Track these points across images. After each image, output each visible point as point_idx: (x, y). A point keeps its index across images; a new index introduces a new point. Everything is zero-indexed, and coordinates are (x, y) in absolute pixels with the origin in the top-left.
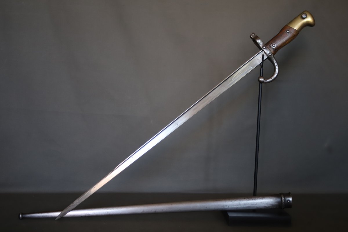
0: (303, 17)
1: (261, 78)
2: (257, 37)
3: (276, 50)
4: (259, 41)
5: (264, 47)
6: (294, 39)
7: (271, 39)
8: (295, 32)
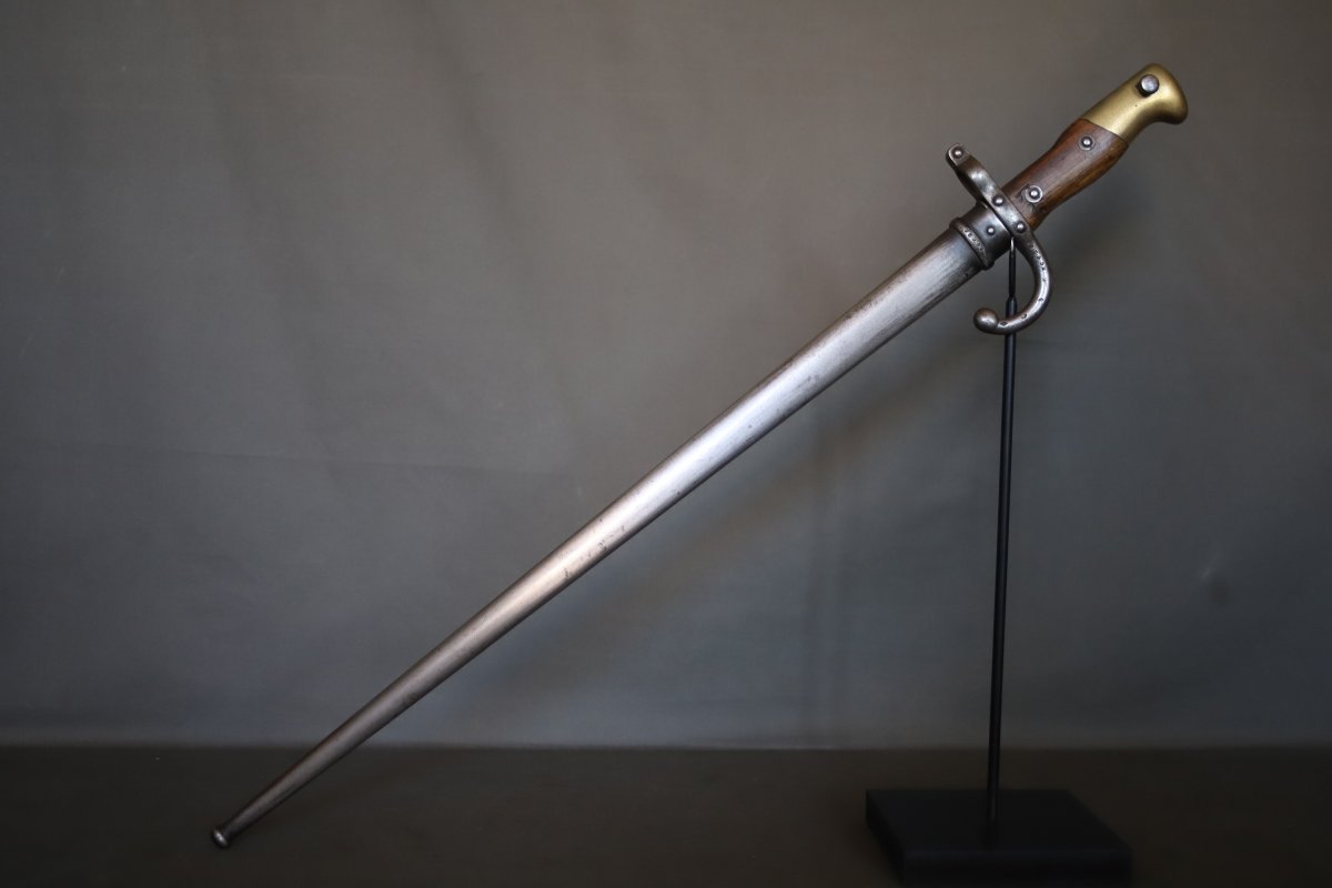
0: (1144, 86)
1: (985, 315)
2: (971, 163)
3: (1042, 211)
4: (977, 176)
5: (999, 201)
6: (1108, 168)
7: (1023, 169)
8: (1112, 146)
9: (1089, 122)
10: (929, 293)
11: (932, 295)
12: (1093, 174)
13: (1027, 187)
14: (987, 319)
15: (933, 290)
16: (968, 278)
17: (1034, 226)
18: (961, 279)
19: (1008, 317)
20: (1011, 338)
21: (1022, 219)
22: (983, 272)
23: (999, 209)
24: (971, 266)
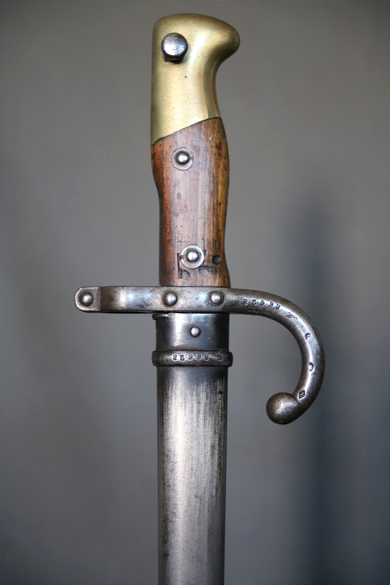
2: (107, 293)
4: (125, 298)
5: (170, 298)
8: (207, 136)
9: (162, 139)
11: (213, 447)
12: (221, 178)
13: (180, 257)
14: (283, 406)
16: (224, 393)
17: (226, 283)
18: (220, 402)
21: (210, 290)
22: (230, 370)
23: (178, 307)
24: (215, 381)
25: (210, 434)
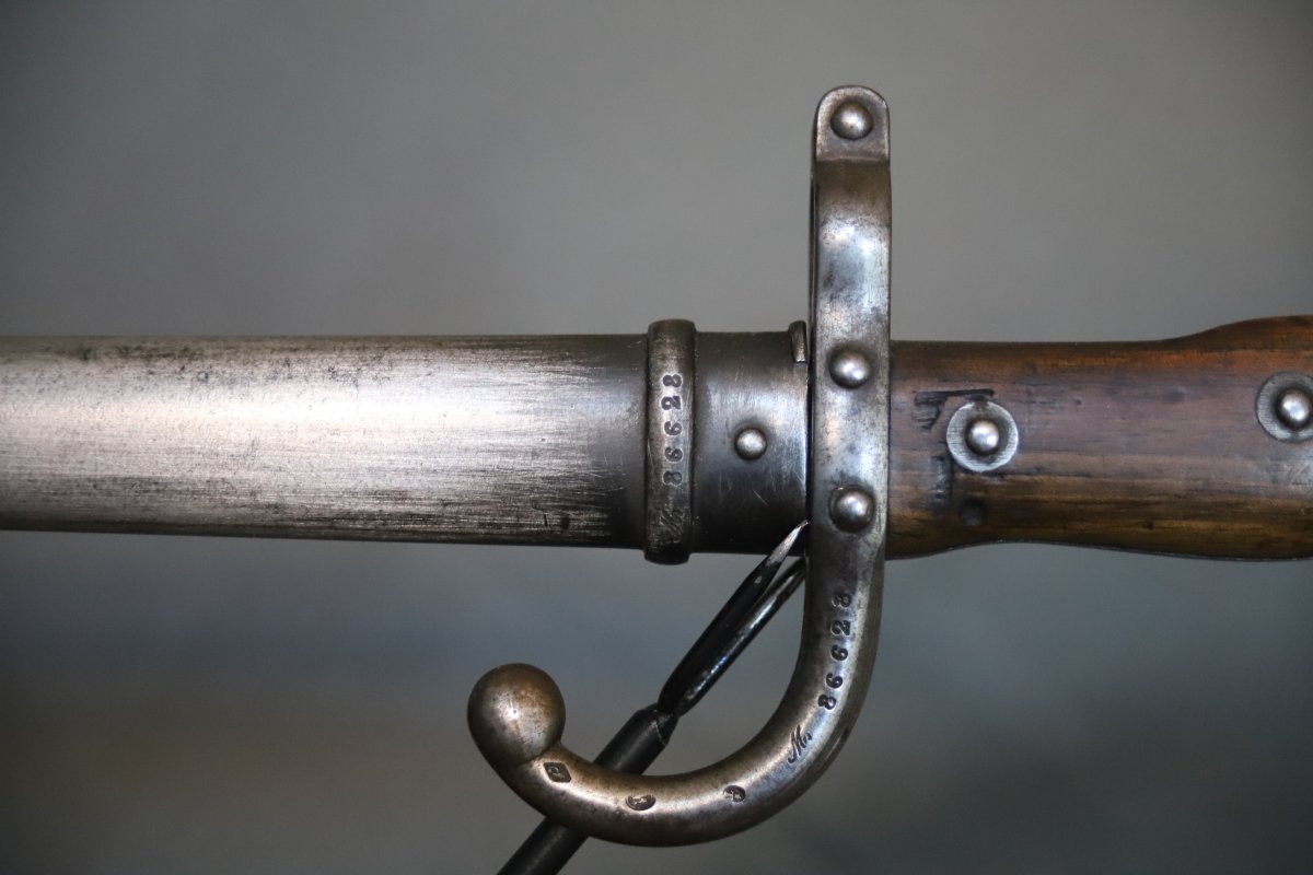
2: (873, 185)
5: (854, 370)
10: (398, 483)
11: (401, 496)
12: (1236, 527)
13: (980, 398)
14: (515, 714)
15: (414, 484)
18: (535, 521)
19: (602, 769)
20: (558, 836)
21: (881, 488)
25: (443, 486)
